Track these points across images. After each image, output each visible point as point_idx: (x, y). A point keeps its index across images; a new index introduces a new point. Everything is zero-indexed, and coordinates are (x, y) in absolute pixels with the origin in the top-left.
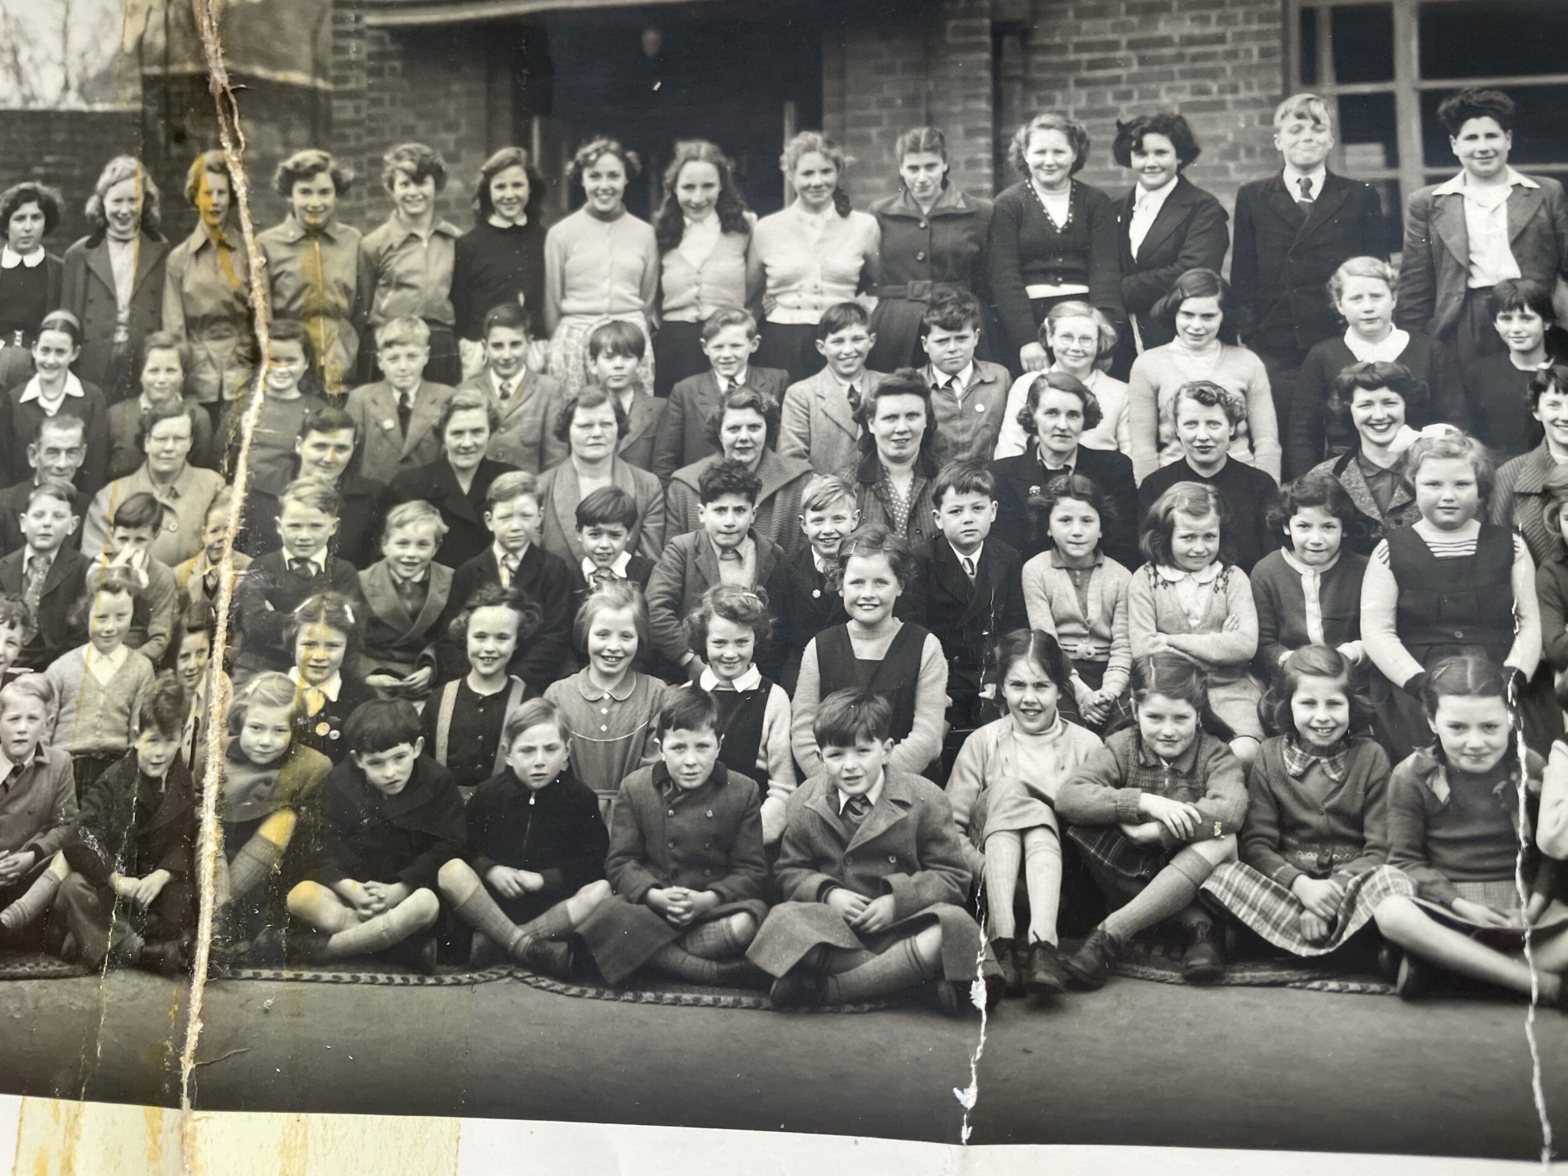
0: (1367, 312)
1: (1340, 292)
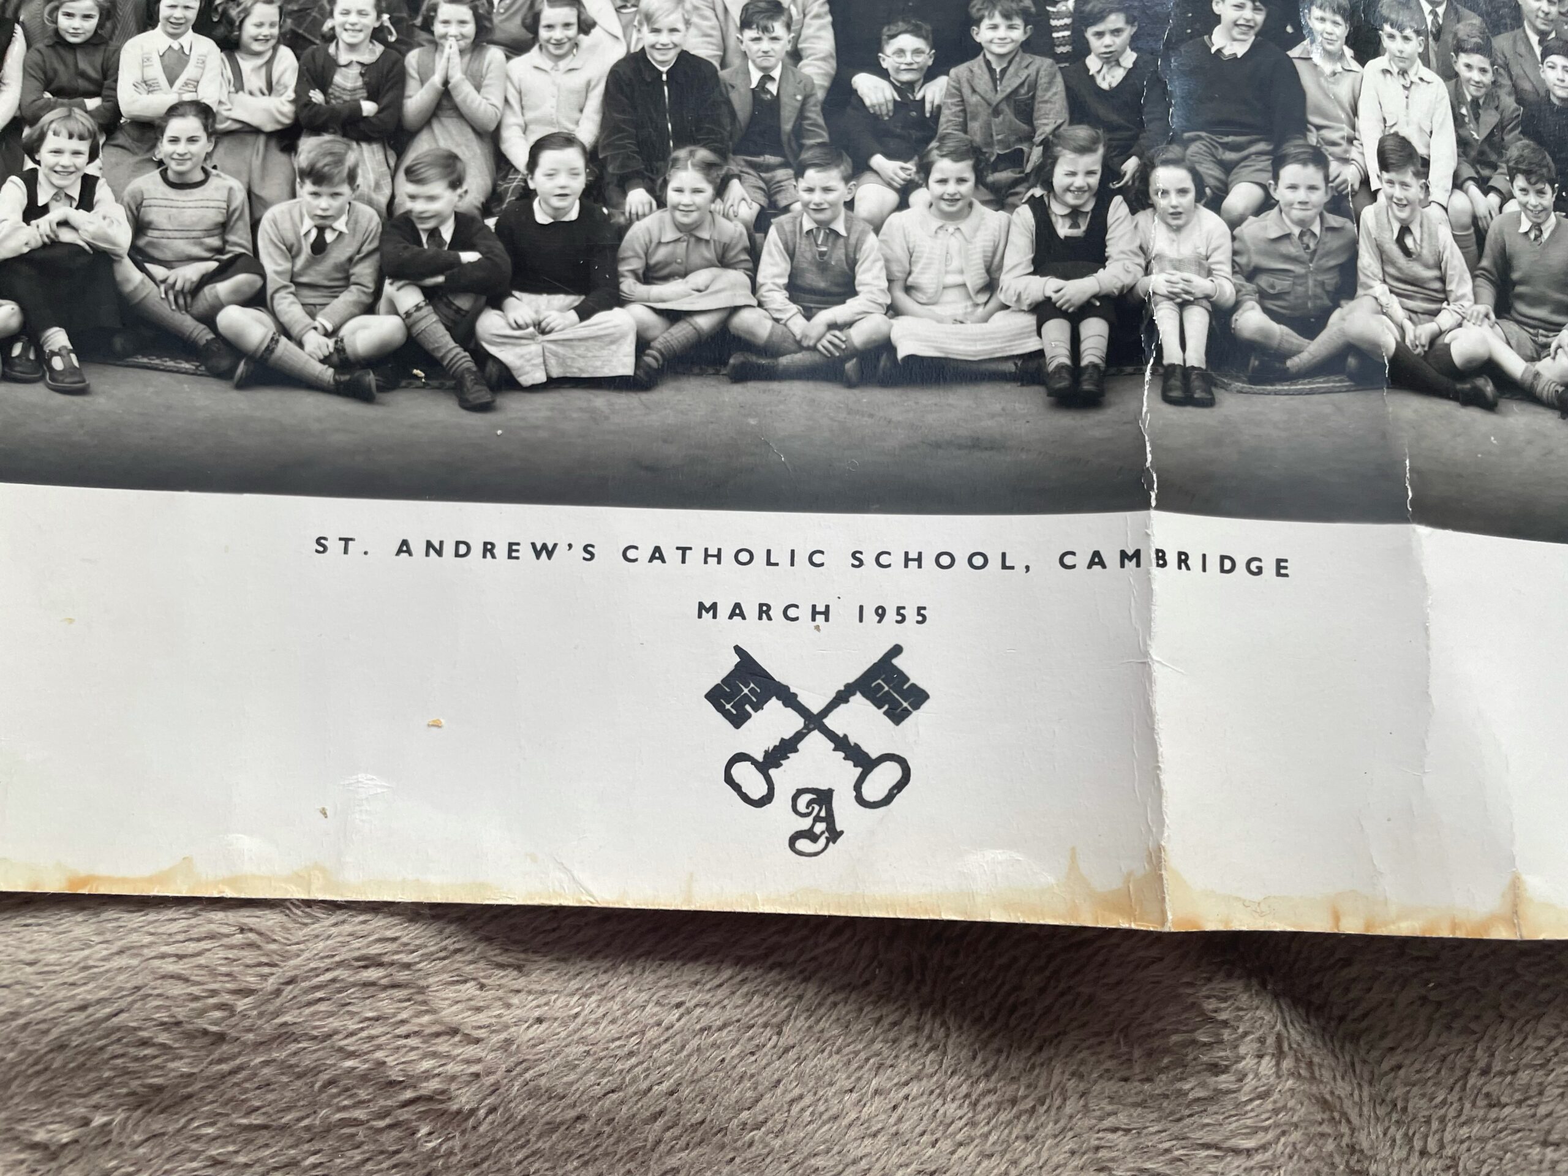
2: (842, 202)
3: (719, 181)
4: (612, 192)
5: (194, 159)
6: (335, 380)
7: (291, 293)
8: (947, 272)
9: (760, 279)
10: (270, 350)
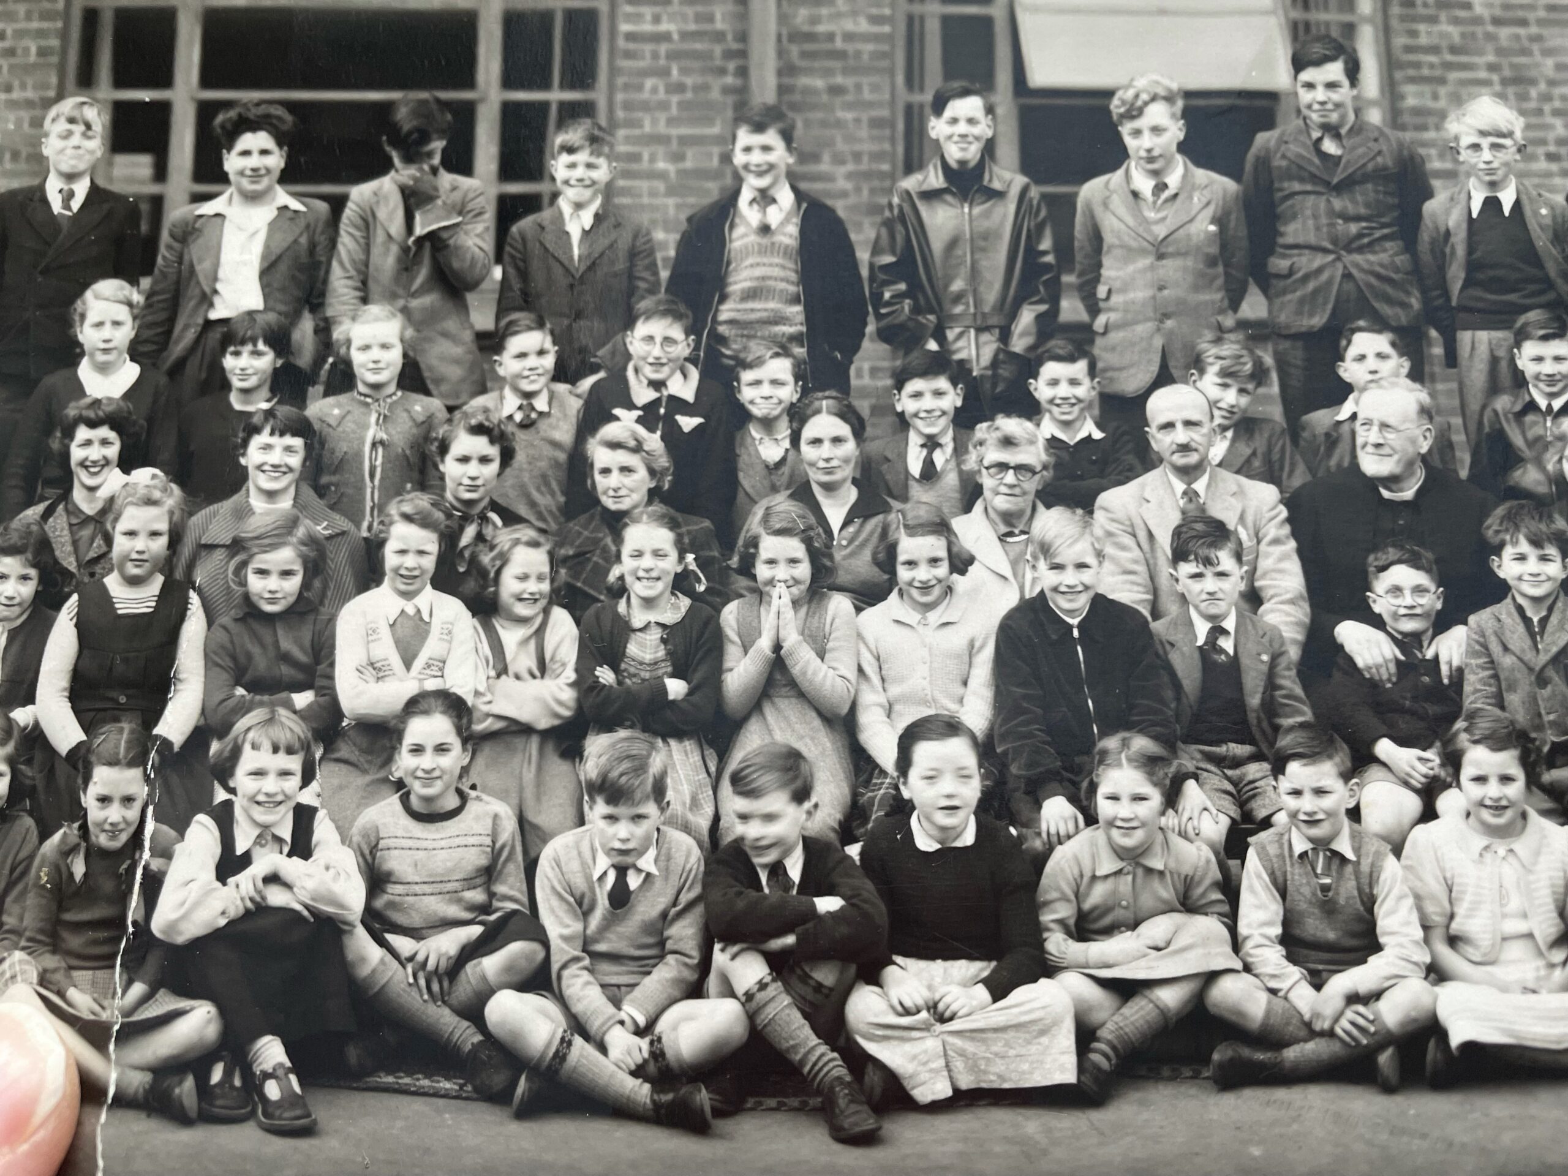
0: (105, 341)
1: (83, 317)
2: (1343, 811)
3: (1168, 782)
4: (1021, 803)
5: (445, 777)
6: (653, 1101)
7: (586, 968)
8: (1504, 916)
9: (1243, 929)
10: (560, 1056)
